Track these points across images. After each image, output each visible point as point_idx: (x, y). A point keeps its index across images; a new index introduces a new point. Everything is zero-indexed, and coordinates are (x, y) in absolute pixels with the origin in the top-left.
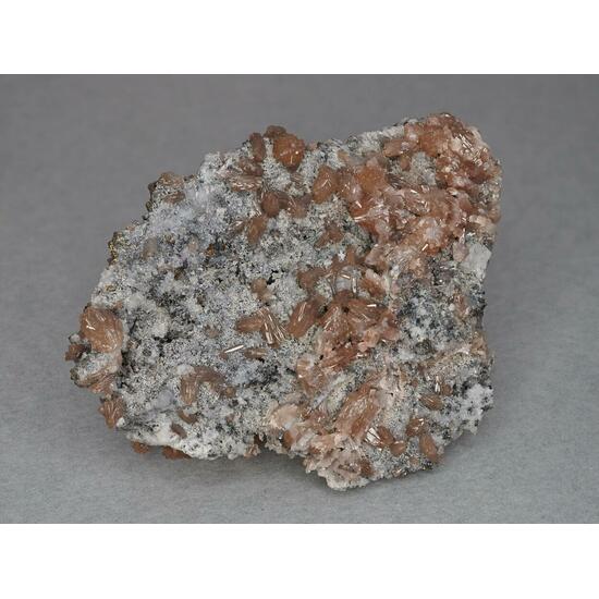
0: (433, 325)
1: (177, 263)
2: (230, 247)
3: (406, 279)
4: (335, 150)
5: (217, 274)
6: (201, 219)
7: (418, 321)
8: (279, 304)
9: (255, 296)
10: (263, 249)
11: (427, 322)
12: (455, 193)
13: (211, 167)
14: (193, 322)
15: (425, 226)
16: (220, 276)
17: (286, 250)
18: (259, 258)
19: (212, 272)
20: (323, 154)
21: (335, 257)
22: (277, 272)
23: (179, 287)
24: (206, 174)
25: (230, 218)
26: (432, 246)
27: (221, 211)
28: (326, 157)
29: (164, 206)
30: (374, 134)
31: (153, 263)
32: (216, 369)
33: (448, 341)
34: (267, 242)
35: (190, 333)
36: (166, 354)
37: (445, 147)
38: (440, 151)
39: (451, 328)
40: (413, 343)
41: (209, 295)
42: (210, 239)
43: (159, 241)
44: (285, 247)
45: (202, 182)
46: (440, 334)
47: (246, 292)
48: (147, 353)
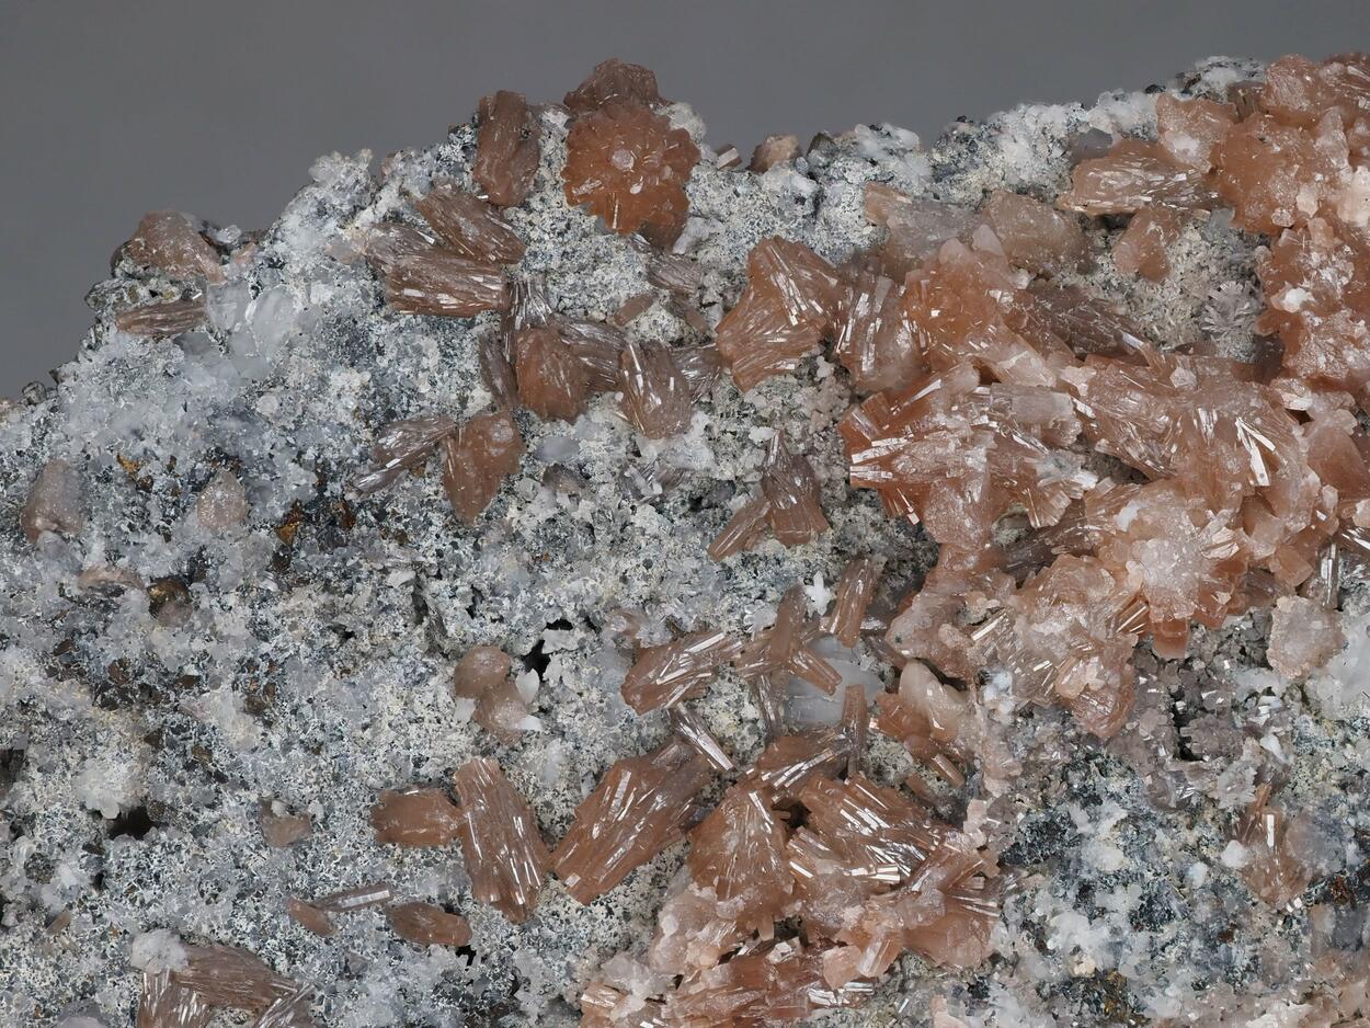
0: (1145, 916)
1: (158, 559)
2: (381, 516)
3: (1045, 729)
4: (857, 173)
5: (327, 612)
6: (267, 405)
7: (1085, 891)
8: (556, 748)
9: (466, 708)
10: (515, 537)
11: (1123, 902)
12: (1301, 401)
13: (322, 211)
14: (221, 778)
15: (1142, 532)
16: (344, 620)
17: (602, 548)
18: (499, 566)
19: (308, 601)
20: (806, 187)
21: (792, 596)
22: (563, 624)
23: (173, 645)
24: (298, 235)
25: (382, 412)
26: (1157, 616)
27: (348, 382)
28: (818, 200)
29: (121, 343)
30: (1057, 117)
31: (59, 553)
32: (282, 963)
33: (1199, 986)
34: (530, 511)
35: (206, 816)
36: (112, 882)
37: (1307, 202)
38: (1282, 217)
39: (1226, 936)
40: (1055, 974)
41: (292, 685)
42: (297, 481)
43: (93, 473)
44: (602, 535)
45: (275, 264)
46: (1172, 954)
47: (438, 688)
48: (41, 868)
